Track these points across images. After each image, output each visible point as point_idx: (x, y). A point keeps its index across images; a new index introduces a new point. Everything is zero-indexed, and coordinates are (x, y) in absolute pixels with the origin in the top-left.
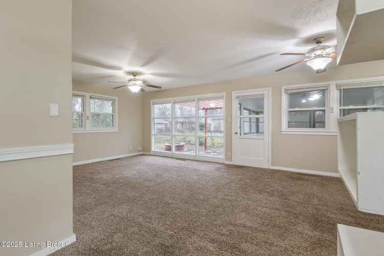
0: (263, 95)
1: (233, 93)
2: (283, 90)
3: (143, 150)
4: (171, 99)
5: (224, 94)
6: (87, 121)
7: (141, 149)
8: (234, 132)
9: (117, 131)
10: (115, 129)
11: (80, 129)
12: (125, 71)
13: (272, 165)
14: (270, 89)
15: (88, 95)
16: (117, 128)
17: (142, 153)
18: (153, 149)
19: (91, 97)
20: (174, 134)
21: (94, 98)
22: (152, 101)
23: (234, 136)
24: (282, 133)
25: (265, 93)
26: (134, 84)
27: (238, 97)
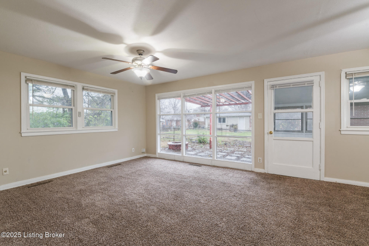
0: (312, 82)
1: (266, 81)
2: (343, 75)
3: (147, 152)
4: (181, 92)
5: (253, 83)
6: (79, 119)
7: (144, 151)
8: (266, 131)
9: (117, 130)
10: (114, 129)
11: (70, 129)
12: (128, 45)
13: (325, 176)
14: (323, 74)
15: (79, 86)
16: (117, 127)
17: (146, 155)
18: (159, 151)
19: (83, 89)
20: (184, 134)
21: (87, 90)
22: (157, 95)
23: (266, 136)
24: (342, 133)
25: (316, 79)
26: (140, 65)
27: (273, 87)
